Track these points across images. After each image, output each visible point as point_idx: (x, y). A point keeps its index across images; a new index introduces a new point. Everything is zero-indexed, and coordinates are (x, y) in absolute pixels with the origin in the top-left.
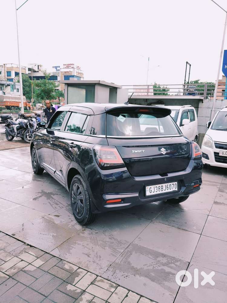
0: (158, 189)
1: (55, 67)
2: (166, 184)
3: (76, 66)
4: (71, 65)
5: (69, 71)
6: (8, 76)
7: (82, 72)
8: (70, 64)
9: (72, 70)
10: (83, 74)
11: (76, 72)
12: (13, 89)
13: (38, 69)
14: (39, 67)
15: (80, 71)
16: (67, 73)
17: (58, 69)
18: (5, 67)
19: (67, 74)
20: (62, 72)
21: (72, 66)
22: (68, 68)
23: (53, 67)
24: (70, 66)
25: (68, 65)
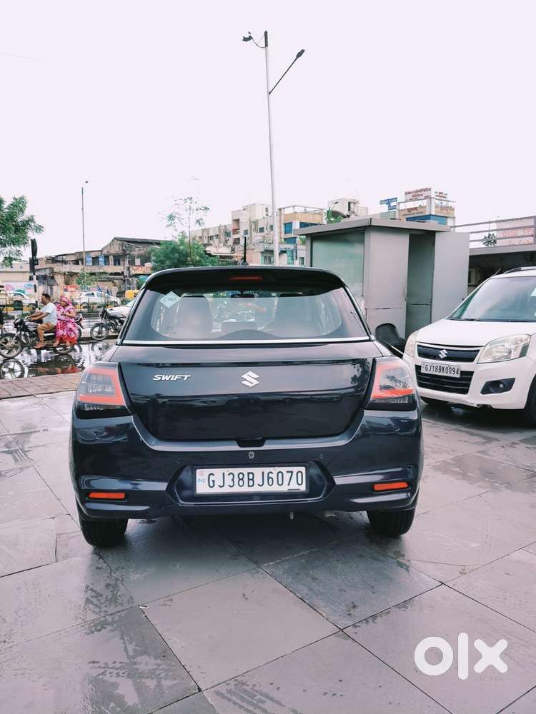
0: (236, 479)
1: (386, 202)
2: (266, 470)
3: (436, 193)
4: (423, 192)
5: (417, 206)
6: (286, 233)
7: (450, 204)
8: (421, 191)
9: (424, 203)
10: (453, 209)
11: (436, 207)
12: (293, 259)
13: (349, 210)
14: (352, 206)
15: (444, 203)
16: (413, 211)
17: (392, 204)
18: (280, 215)
19: (414, 214)
20: (402, 210)
21: (425, 194)
22: (416, 199)
23: (382, 202)
24: (422, 195)
25: (417, 191)
